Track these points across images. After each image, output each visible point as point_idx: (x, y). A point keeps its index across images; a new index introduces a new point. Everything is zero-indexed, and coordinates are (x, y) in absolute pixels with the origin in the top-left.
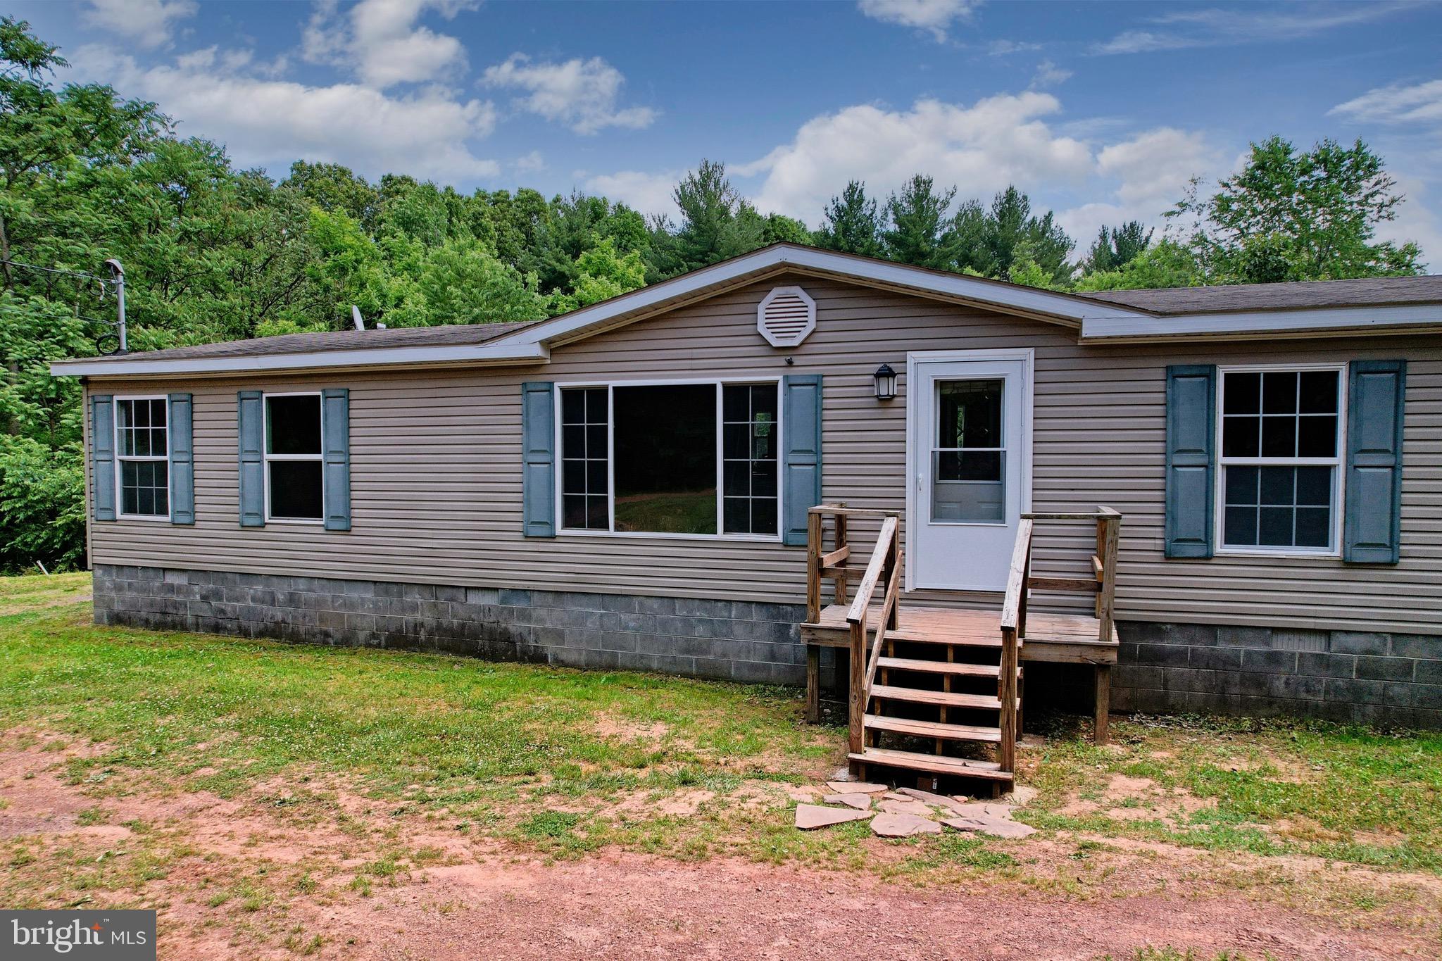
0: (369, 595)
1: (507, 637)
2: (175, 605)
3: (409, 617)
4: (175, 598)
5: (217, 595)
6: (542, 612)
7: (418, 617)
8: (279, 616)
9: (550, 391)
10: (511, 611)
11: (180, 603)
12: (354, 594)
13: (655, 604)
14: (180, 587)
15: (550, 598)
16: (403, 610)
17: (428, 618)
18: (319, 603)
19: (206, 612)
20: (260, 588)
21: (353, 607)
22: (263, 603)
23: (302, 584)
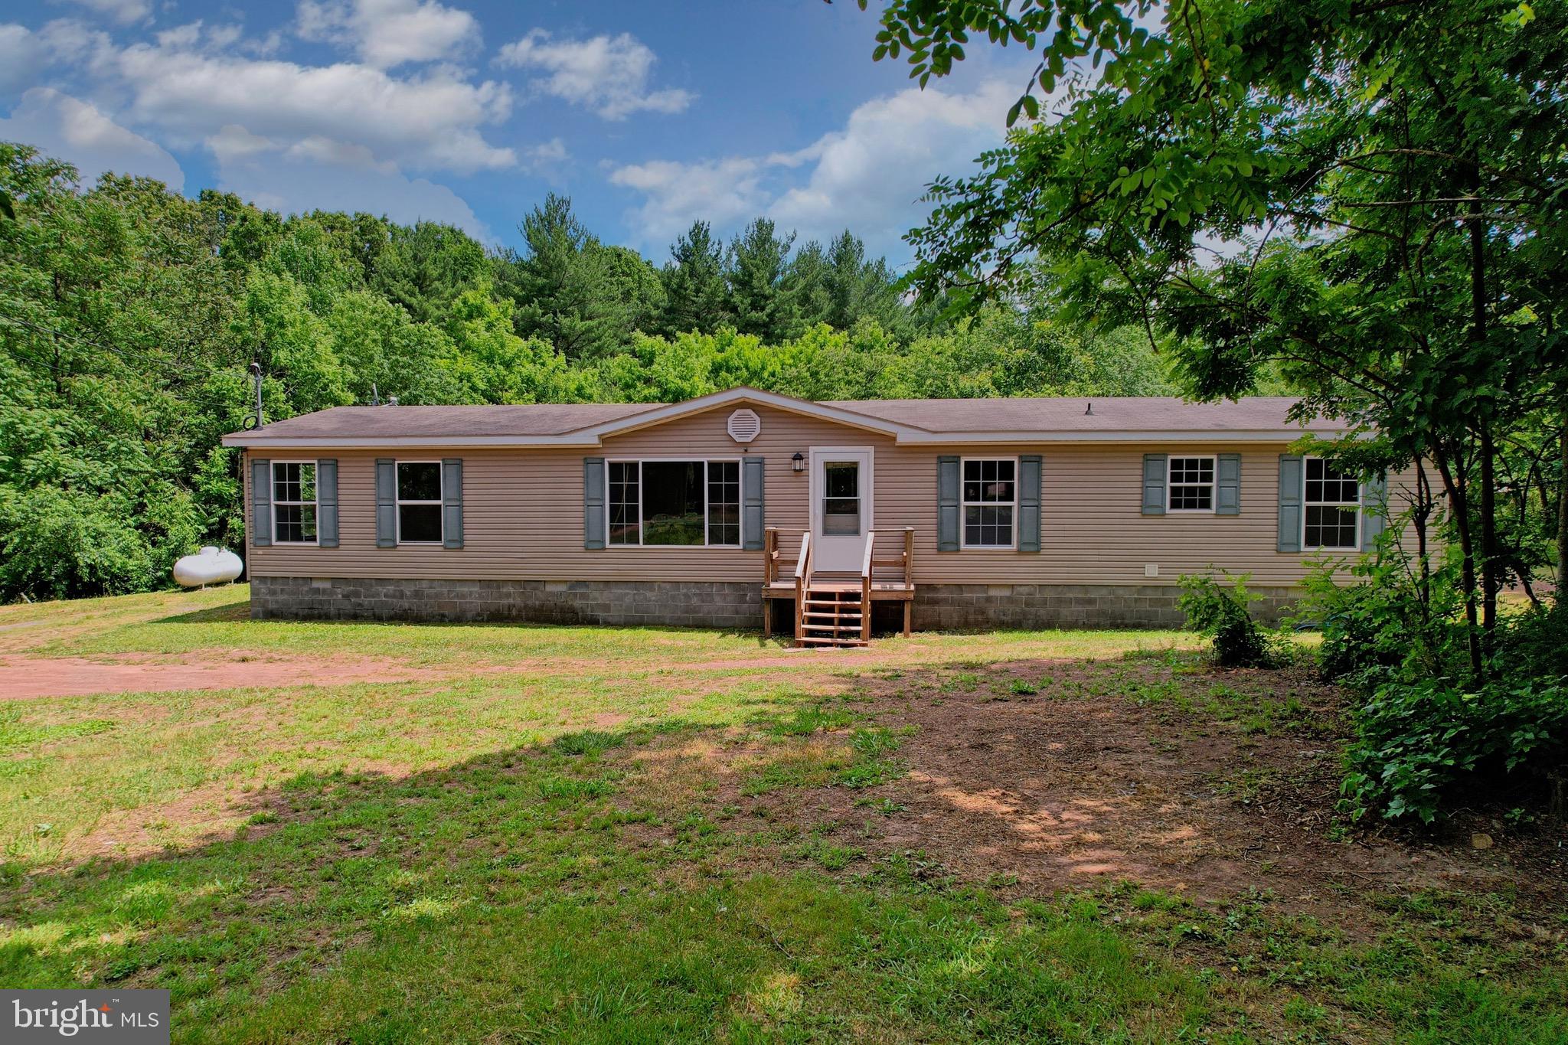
0: (476, 589)
1: (573, 611)
2: (321, 602)
3: (505, 601)
4: (320, 597)
5: (357, 594)
6: (597, 594)
7: (511, 601)
8: (406, 606)
9: (602, 463)
10: (575, 595)
11: (325, 601)
12: (465, 589)
13: (668, 586)
14: (324, 591)
15: (601, 586)
16: (500, 597)
17: (519, 601)
18: (438, 595)
19: (347, 606)
20: (391, 588)
21: (463, 596)
22: (394, 596)
23: (425, 584)
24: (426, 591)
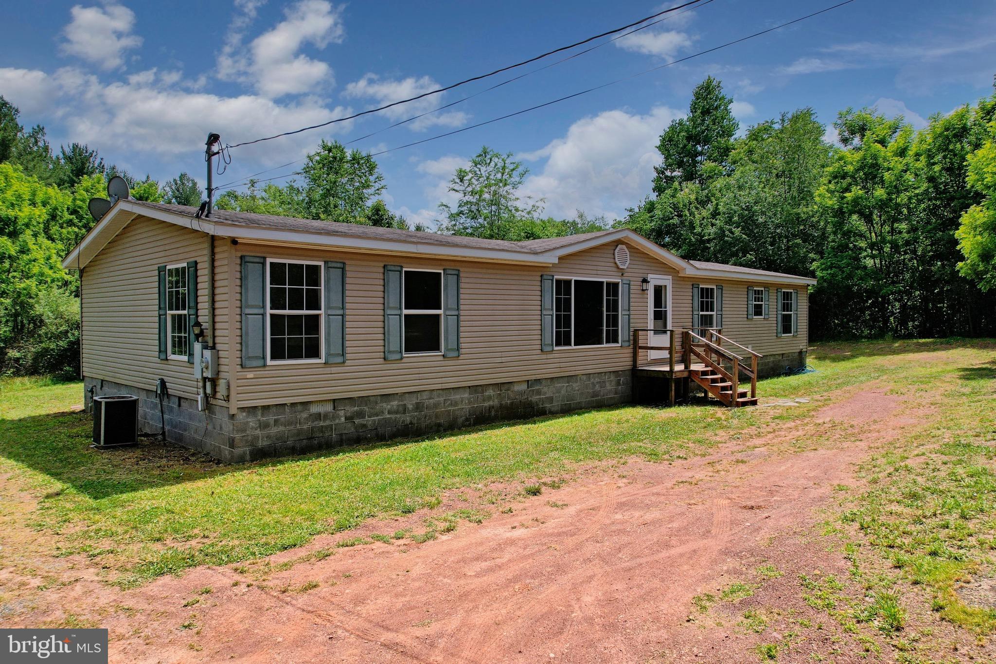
2: (322, 429)
3: (486, 404)
4: (322, 424)
5: (362, 415)
6: (545, 389)
7: (491, 403)
8: (408, 420)
10: (533, 391)
11: (327, 427)
12: (457, 397)
13: (585, 378)
14: (326, 416)
15: (549, 381)
16: (484, 400)
17: (495, 402)
18: (436, 405)
19: (350, 429)
20: (395, 403)
21: (455, 404)
22: (397, 412)
23: (425, 396)
24: (427, 402)
